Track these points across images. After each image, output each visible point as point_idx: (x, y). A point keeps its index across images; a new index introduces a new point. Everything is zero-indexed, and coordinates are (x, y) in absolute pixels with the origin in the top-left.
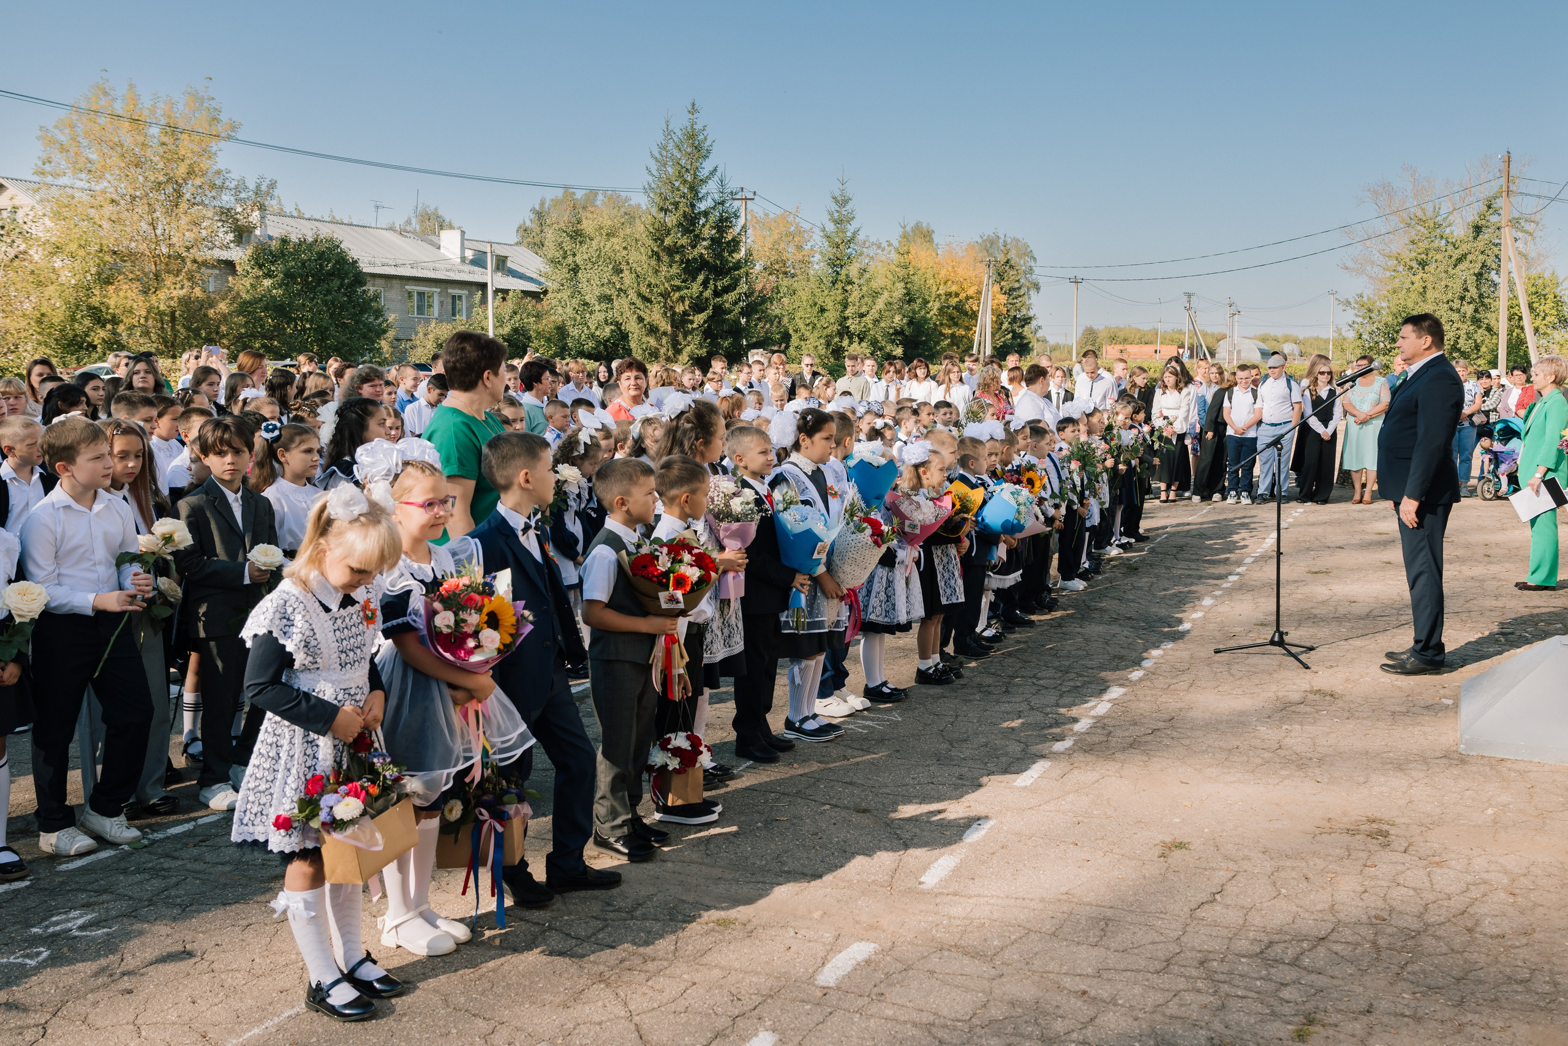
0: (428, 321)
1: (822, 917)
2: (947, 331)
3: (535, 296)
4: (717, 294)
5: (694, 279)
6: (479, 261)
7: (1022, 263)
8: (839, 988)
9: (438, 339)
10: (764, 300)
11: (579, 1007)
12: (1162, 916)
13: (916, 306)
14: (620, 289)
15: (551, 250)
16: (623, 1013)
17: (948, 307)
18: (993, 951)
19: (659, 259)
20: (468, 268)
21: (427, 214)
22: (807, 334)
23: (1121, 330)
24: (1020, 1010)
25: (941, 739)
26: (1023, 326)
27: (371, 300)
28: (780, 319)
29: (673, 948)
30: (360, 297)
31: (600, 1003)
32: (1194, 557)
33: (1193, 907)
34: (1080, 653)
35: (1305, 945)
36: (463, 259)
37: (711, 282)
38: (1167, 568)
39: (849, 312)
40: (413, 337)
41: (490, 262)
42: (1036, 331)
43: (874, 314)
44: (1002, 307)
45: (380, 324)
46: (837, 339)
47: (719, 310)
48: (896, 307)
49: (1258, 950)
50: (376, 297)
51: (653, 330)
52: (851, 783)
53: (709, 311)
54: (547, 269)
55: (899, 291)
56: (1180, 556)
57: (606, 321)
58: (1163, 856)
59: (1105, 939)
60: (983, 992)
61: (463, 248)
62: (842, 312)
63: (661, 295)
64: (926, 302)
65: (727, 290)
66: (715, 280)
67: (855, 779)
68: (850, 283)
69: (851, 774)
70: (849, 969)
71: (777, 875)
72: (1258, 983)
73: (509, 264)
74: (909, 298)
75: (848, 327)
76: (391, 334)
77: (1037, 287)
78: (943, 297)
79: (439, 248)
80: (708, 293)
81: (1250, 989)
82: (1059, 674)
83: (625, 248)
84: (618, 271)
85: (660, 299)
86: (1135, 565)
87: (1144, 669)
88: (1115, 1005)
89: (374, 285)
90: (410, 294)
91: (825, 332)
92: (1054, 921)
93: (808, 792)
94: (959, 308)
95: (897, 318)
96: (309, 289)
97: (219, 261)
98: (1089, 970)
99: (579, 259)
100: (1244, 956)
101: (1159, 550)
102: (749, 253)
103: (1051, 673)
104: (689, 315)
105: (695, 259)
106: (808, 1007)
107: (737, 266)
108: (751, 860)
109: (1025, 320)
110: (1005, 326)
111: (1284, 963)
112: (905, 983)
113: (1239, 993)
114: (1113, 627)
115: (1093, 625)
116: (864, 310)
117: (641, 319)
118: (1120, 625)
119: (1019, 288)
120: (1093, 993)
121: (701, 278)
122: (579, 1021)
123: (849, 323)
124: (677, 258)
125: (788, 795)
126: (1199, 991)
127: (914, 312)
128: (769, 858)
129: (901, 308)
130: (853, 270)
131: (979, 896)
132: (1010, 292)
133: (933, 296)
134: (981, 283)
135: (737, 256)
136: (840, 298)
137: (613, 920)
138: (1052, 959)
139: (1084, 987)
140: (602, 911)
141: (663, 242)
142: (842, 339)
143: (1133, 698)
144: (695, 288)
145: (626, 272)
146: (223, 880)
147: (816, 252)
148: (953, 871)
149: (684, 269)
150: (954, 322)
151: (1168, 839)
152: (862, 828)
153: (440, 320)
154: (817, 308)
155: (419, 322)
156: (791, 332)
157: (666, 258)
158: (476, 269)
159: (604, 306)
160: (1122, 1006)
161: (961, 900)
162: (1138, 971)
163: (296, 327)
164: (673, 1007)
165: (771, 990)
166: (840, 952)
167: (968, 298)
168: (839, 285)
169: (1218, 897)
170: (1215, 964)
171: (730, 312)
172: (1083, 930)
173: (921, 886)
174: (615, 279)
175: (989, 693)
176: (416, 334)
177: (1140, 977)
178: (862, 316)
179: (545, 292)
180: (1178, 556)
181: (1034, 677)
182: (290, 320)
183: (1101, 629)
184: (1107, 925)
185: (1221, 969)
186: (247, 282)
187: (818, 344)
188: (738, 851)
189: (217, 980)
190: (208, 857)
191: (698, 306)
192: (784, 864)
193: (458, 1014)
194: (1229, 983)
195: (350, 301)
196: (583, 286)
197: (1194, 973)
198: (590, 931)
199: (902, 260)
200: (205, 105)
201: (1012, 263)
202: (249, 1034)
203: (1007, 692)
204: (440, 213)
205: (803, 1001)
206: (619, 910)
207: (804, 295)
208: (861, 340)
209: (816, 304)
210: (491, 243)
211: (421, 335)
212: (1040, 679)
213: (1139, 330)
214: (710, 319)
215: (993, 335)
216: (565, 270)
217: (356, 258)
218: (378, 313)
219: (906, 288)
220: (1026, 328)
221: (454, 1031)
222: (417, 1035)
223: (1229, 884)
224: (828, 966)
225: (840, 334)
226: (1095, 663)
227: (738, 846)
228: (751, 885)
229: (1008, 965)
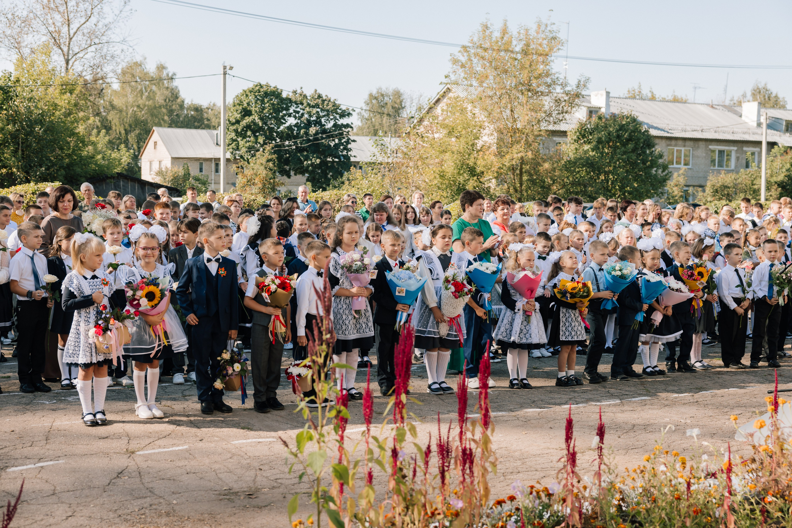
6: (772, 125)
9: (714, 186)
20: (762, 131)
21: (758, 88)
36: (759, 125)
61: (759, 117)
79: (741, 116)
90: (713, 151)
200: (549, 28)
204: (769, 87)
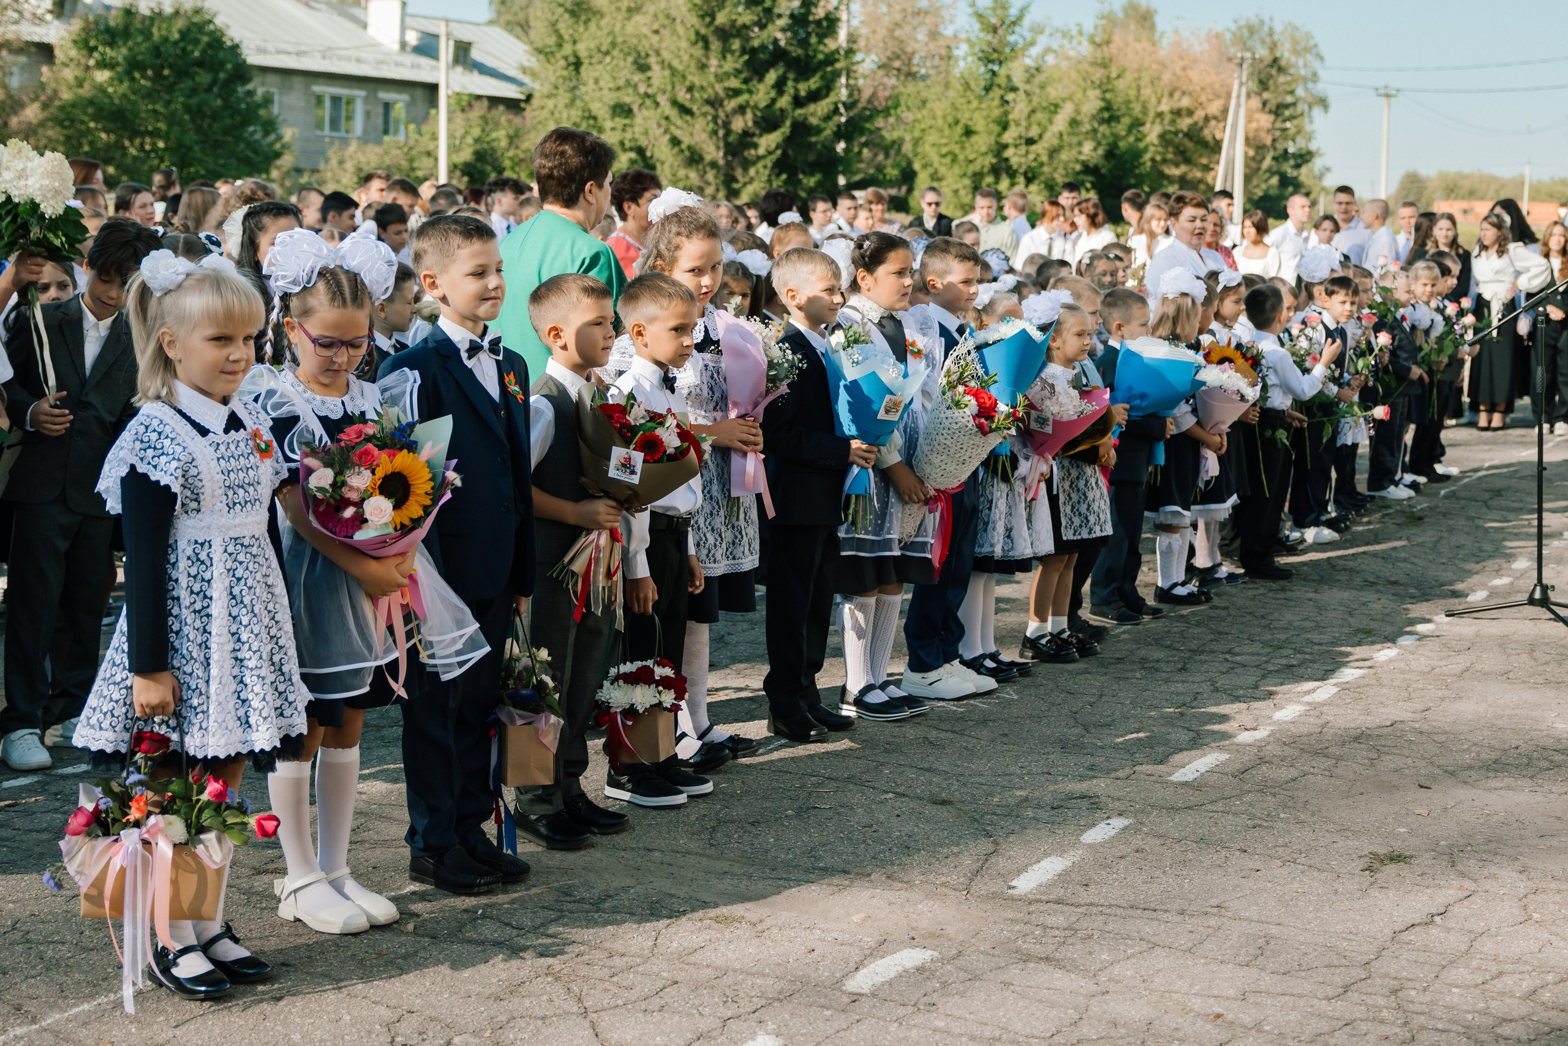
0: (345, 142)
1: (864, 920)
2: (1175, 172)
3: (513, 105)
4: (798, 102)
5: (761, 79)
6: (427, 48)
7: (1300, 65)
8: (874, 995)
10: (875, 112)
11: (516, 1000)
12: (1351, 937)
13: (1121, 129)
14: (647, 96)
15: (540, 33)
16: (575, 1009)
17: (1176, 133)
18: (1098, 966)
19: (707, 47)
20: (411, 59)
22: (943, 170)
23: (1464, 177)
24: (1123, 1031)
25: (1072, 722)
26: (1298, 166)
27: (259, 106)
28: (898, 144)
29: (651, 944)
30: (240, 100)
31: (545, 997)
32: (1516, 505)
33: (1397, 929)
34: (1306, 624)
35: (1550, 978)
36: (403, 45)
37: (790, 83)
38: (1470, 519)
39: (1008, 137)
40: (322, 166)
41: (446, 51)
42: (1321, 177)
43: (1049, 140)
44: (1263, 135)
45: (272, 144)
46: (989, 179)
47: (801, 129)
48: (1086, 127)
49: (1480, 981)
50: (268, 101)
51: (694, 159)
52: (929, 770)
53: (786, 129)
54: (532, 61)
55: (1092, 104)
56: (1494, 503)
57: (622, 143)
58: (1369, 869)
59: (1260, 958)
60: (1076, 1009)
61: (403, 28)
62: (999, 135)
63: (709, 102)
64: (1137, 124)
65: (814, 96)
66: (796, 80)
67: (936, 765)
68: (1014, 89)
69: (931, 759)
70: (892, 975)
71: (807, 871)
72: (1470, 1017)
73: (476, 54)
74: (1109, 114)
75: (1007, 160)
76: (287, 161)
77: (1323, 103)
78: (1168, 117)
79: (365, 26)
80: (784, 102)
81: (1455, 1022)
82: (1268, 650)
83: (656, 32)
84: (643, 67)
85: (708, 108)
86: (1420, 514)
87: (1400, 647)
88: (1259, 1031)
89: (263, 84)
90: (319, 100)
91: (971, 169)
92: (1193, 936)
93: (865, 777)
94: (1194, 134)
95: (1088, 147)
96: (163, 87)
97: (30, 44)
98: (1231, 991)
99: (582, 49)
100: (1457, 987)
101: (1462, 494)
102: (852, 38)
103: (1256, 647)
104: (753, 135)
105: (763, 47)
106: (829, 1013)
107: (831, 59)
108: (773, 853)
109: (1301, 156)
110: (1267, 162)
111: (1515, 997)
112: (968, 994)
113: (1440, 1026)
114: (1365, 593)
115: (1335, 590)
116: (1034, 132)
117: (675, 142)
118: (1377, 591)
119: (1294, 104)
120: (1230, 1017)
121: (772, 76)
122: (516, 1014)
123: (1009, 153)
124: (736, 44)
125: (836, 779)
126: (1382, 1022)
127: (1117, 138)
128: (798, 851)
129: (1095, 131)
130: (1016, 71)
131: (1092, 904)
132: (1278, 111)
133: (1152, 114)
134: (1229, 95)
135: (831, 44)
136: (996, 113)
137: (572, 912)
138: (1181, 977)
139: (1218, 1010)
140: (557, 901)
141: (713, 18)
142: (997, 180)
143: (1374, 682)
144: (762, 93)
145: (656, 68)
146: (38, 850)
147: (961, 40)
148: (1060, 875)
149: (747, 63)
150: (1184, 157)
151: (1382, 851)
152: (936, 822)
153: (364, 140)
154: (959, 129)
155: (332, 143)
156: (917, 166)
157: (716, 45)
158: (423, 61)
159: (620, 122)
160: (1268, 1033)
161: (1066, 908)
162: (1300, 996)
163: (142, 145)
164: (644, 1005)
165: (780, 993)
166: (883, 957)
167: (1207, 119)
168: (996, 93)
169: (1437, 919)
170: (1413, 993)
171: (818, 131)
172: (1232, 947)
173: (1011, 891)
174: (637, 77)
175: (1157, 670)
176: (327, 160)
177: (1302, 1003)
178: (1030, 142)
179: (529, 97)
180: (1490, 503)
181: (1229, 652)
182: (134, 133)
183: (1346, 595)
184: (1268, 943)
185: (1422, 998)
186: (69, 74)
187: (959, 186)
188: (755, 841)
189: (33, 953)
190: (18, 823)
191: (768, 121)
192: (818, 859)
193: (353, 1000)
194: (1428, 1014)
195: (227, 106)
196: (588, 89)
197: (1381, 1001)
198: (538, 921)
199: (1099, 54)
201: (1283, 63)
202: (77, 1010)
203: (1183, 669)
205: (823, 1007)
206: (581, 901)
207: (939, 108)
208: (1029, 180)
209: (957, 122)
210: (447, 21)
211: (334, 162)
212: (1238, 654)
213: (1493, 179)
214: (788, 141)
215: (1248, 179)
216: (562, 63)
217: (237, 41)
218: (270, 126)
219: (1104, 99)
220: (1304, 170)
221: (347, 1018)
222: (297, 1020)
223: (1457, 905)
224: (863, 972)
225: (996, 171)
226: (1325, 638)
227: (757, 836)
228: (770, 882)
229: (1118, 982)
